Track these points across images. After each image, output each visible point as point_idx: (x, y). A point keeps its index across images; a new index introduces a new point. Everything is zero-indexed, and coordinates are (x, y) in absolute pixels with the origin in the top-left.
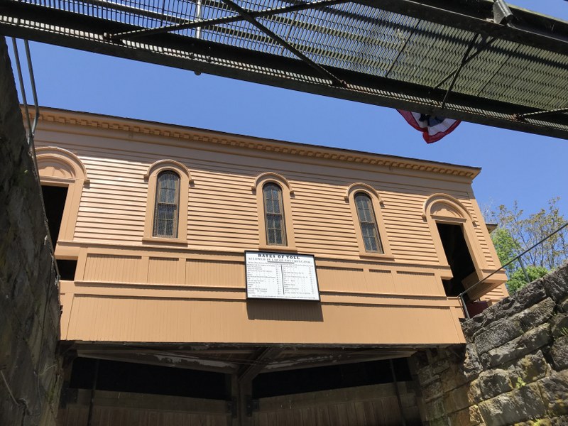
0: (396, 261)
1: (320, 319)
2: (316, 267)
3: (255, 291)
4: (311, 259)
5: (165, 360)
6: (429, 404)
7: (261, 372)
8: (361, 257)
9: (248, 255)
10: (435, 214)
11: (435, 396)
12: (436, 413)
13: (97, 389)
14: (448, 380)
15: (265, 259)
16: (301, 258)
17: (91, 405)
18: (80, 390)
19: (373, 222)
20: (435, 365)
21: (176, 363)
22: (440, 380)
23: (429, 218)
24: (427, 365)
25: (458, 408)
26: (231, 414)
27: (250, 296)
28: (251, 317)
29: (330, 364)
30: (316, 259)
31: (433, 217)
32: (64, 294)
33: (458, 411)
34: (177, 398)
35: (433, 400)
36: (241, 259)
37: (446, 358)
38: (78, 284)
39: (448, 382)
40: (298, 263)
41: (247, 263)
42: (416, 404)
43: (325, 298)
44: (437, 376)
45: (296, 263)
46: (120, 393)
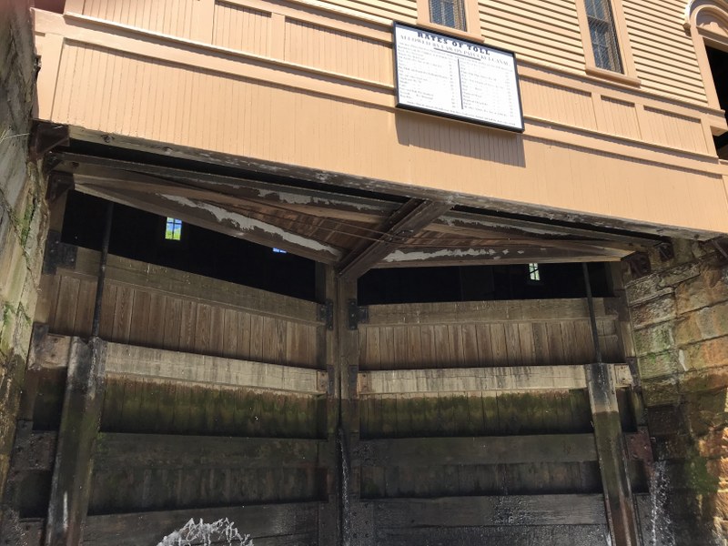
0: (643, 89)
1: (520, 162)
2: (519, 77)
3: (412, 94)
4: (510, 59)
5: (228, 223)
6: (643, 332)
7: (374, 267)
8: (588, 72)
9: (399, 31)
10: (701, 26)
11: (656, 320)
12: (655, 343)
13: (111, 251)
14: (691, 295)
15: (430, 43)
16: (493, 54)
17: (101, 277)
18: (81, 249)
19: (607, 19)
20: (664, 273)
21: (246, 231)
22: (673, 295)
23: (694, 30)
24: (649, 273)
25: (705, 336)
26: (324, 324)
27: (403, 101)
28: (404, 139)
29: (487, 262)
30: (517, 62)
31: (701, 31)
32: (43, 35)
33: (704, 341)
34: (243, 288)
35: (653, 325)
36: (387, 37)
37: (694, 261)
38: (71, 21)
39: (692, 298)
40: (486, 61)
41: (398, 44)
42: (615, 331)
43: (530, 130)
44: (669, 290)
45: (482, 60)
46: (149, 266)
